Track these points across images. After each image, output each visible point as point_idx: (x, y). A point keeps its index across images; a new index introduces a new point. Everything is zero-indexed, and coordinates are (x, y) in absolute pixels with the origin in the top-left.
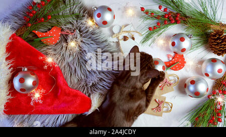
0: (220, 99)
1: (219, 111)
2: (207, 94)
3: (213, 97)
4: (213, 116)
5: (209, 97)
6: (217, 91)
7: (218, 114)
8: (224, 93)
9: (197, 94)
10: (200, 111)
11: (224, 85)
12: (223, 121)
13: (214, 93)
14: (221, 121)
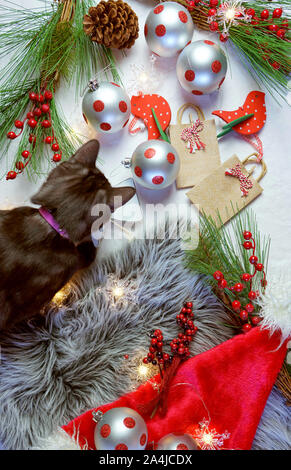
0: (229, 14)
1: (258, 16)
2: (217, 42)
3: (226, 30)
4: (268, 28)
5: (223, 40)
6: (211, 19)
7: (264, 16)
8: (214, 5)
9: (218, 67)
10: (257, 59)
11: (196, 4)
12: (278, 6)
13: (216, 28)
14: (281, 11)
